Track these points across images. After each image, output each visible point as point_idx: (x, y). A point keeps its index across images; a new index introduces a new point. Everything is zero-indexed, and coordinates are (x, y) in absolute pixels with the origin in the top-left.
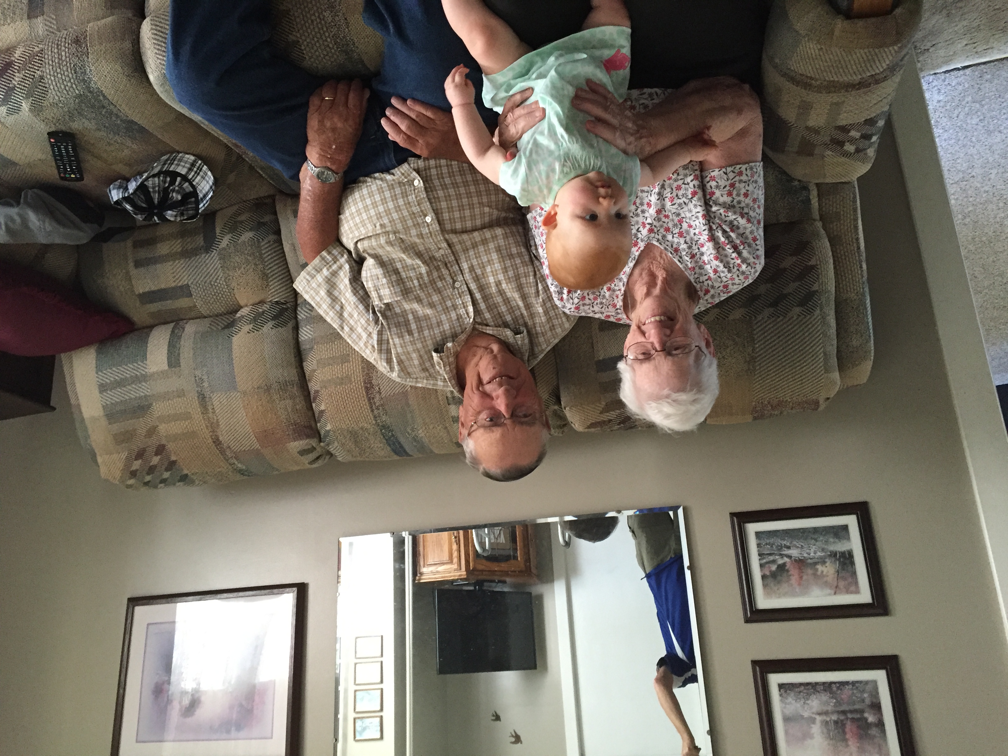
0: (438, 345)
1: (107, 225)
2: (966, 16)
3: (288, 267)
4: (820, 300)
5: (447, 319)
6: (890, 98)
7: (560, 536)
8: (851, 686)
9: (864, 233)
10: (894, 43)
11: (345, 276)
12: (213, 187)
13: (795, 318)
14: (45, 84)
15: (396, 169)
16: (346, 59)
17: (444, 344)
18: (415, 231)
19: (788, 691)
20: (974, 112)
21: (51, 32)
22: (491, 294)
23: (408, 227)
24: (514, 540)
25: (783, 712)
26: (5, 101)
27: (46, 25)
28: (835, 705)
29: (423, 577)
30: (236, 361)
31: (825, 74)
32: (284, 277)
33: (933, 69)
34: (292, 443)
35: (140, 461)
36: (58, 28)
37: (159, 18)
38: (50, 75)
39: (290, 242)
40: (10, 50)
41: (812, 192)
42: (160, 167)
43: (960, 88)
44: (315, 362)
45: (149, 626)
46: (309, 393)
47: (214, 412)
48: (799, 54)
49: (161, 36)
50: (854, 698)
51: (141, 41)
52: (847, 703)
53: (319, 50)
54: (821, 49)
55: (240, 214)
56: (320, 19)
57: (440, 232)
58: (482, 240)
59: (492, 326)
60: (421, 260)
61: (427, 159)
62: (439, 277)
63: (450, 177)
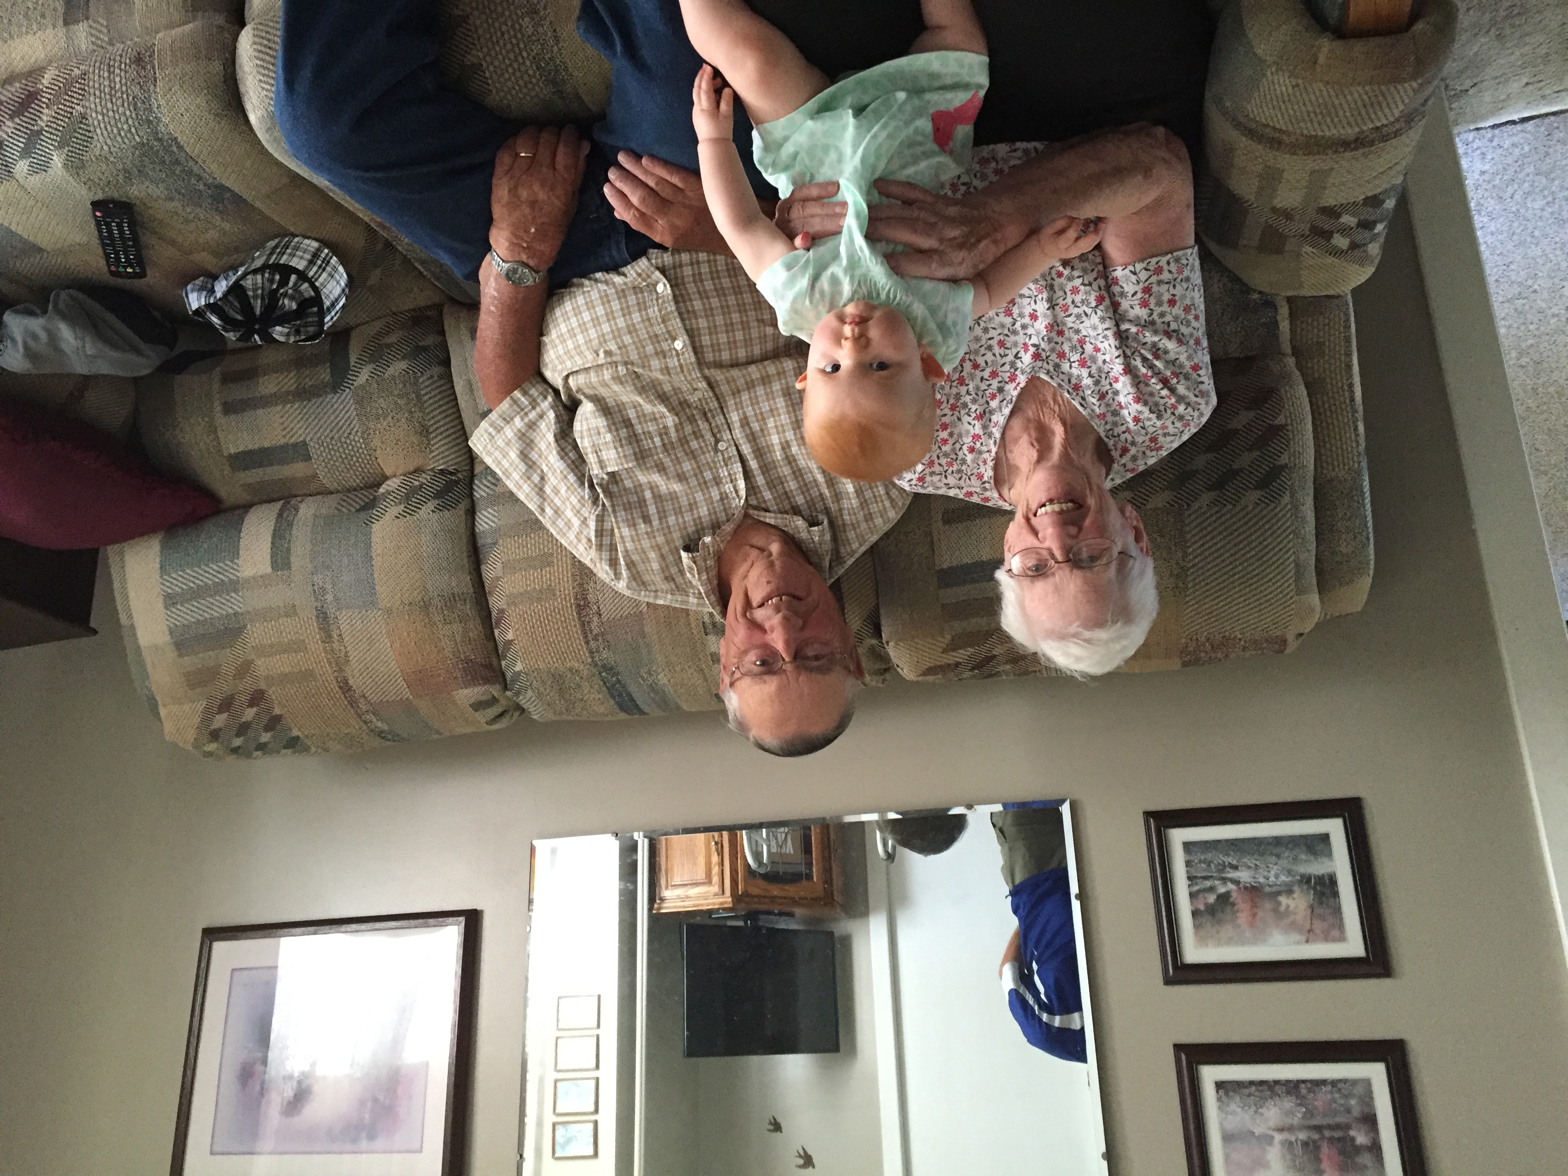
0: (690, 540)
1: (182, 346)
2: (1527, 39)
3: (460, 416)
4: (1291, 479)
5: (705, 500)
6: (1404, 163)
7: (880, 843)
8: (1329, 1088)
9: (1361, 376)
10: (1414, 77)
11: (549, 430)
12: (347, 290)
13: (1250, 508)
14: (88, 125)
15: (629, 267)
16: (554, 93)
17: (700, 539)
18: (657, 362)
19: (1231, 1094)
20: (1537, 190)
21: (98, 46)
22: (774, 461)
23: (646, 356)
24: (807, 849)
25: (1221, 1124)
26: (26, 152)
27: (91, 35)
28: (1304, 1117)
29: (664, 905)
30: (377, 562)
31: (1302, 124)
32: (455, 433)
33: (1475, 122)
34: (461, 691)
35: (226, 715)
36: (110, 40)
37: (267, 25)
38: (96, 112)
39: (464, 378)
40: (36, 72)
41: (1280, 311)
42: (264, 258)
43: (1517, 151)
44: (499, 565)
45: (236, 974)
46: (489, 613)
47: (341, 640)
48: (1261, 94)
49: (268, 54)
50: (1334, 1106)
51: (237, 61)
52: (1324, 1114)
53: (513, 78)
54: (1296, 85)
55: (387, 333)
56: (515, 30)
57: (695, 366)
58: (763, 379)
59: (774, 512)
60: (666, 406)
61: (676, 251)
62: (694, 433)
63: (713, 279)
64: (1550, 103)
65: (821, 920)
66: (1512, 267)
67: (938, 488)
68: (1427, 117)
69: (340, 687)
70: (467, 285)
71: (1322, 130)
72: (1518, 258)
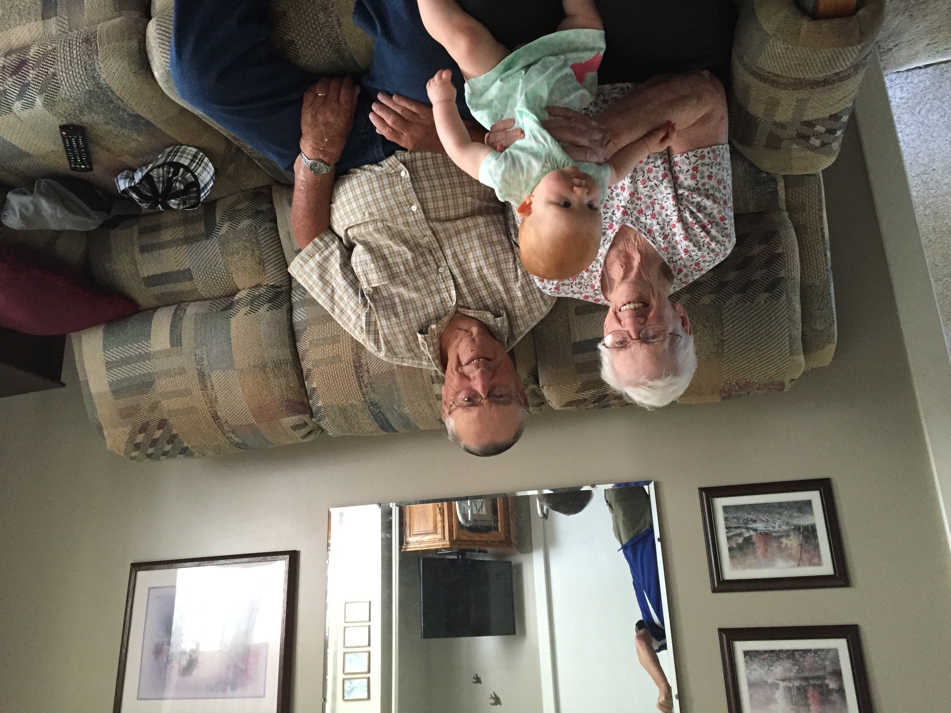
0: (423, 327)
1: (114, 212)
2: (928, 18)
3: (283, 253)
4: (786, 286)
5: (432, 302)
6: (853, 94)
7: (539, 508)
8: (813, 654)
10: (858, 43)
11: (336, 261)
12: (214, 178)
13: (762, 304)
14: (57, 80)
15: (384, 161)
16: (338, 58)
17: (429, 326)
18: (401, 219)
19: (753, 658)
20: (935, 108)
21: (63, 32)
22: (473, 279)
23: (395, 216)
24: (495, 512)
25: (747, 677)
26: (20, 96)
27: (59, 25)
28: (798, 672)
29: (409, 546)
30: (234, 341)
31: (791, 72)
32: (280, 263)
33: (896, 68)
34: (285, 419)
35: (144, 434)
36: (70, 28)
37: (164, 18)
38: (62, 72)
39: (285, 229)
40: (25, 48)
41: (779, 184)
42: (164, 159)
43: (922, 85)
44: (307, 342)
45: (152, 590)
46: (302, 371)
47: (213, 389)
48: (767, 53)
49: (165, 36)
50: (816, 665)
51: (147, 40)
52: (809, 670)
53: (314, 49)
54: (788, 48)
55: (238, 203)
56: (314, 20)
57: (424, 221)
58: (465, 228)
59: (473, 309)
60: (407, 247)
61: (413, 151)
62: (424, 262)
63: (435, 168)
64: (942, 56)
65: (503, 555)
66: (920, 155)
67: (567, 293)
68: (867, 66)
69: (213, 417)
70: (287, 174)
71: (803, 75)
72: (923, 149)
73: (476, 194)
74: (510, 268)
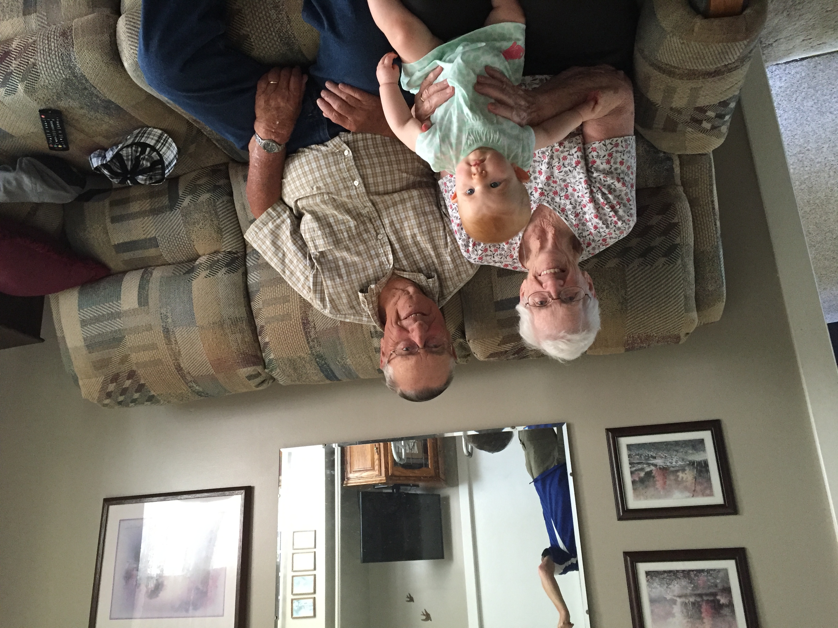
0: (363, 287)
1: (88, 187)
2: (803, 17)
3: (239, 223)
4: (681, 252)
5: (371, 265)
6: (740, 84)
7: (464, 448)
8: (706, 573)
9: (718, 196)
10: (745, 38)
11: (287, 229)
12: (177, 156)
13: (660, 267)
14: (37, 69)
15: (330, 142)
16: (288, 50)
17: (369, 286)
18: (345, 192)
19: (654, 578)
20: (809, 96)
21: (42, 27)
22: (407, 245)
23: (339, 189)
24: (425, 451)
25: (649, 595)
27: (38, 21)
28: (693, 590)
29: (349, 482)
30: (195, 301)
31: (686, 64)
32: (235, 232)
33: (776, 61)
34: (241, 370)
35: (115, 384)
36: (48, 23)
37: (133, 15)
38: (42, 62)
39: (240, 202)
40: (8, 41)
41: (675, 162)
42: (132, 139)
43: (798, 76)
44: (261, 303)
45: (122, 522)
46: (256, 328)
47: (176, 343)
48: (665, 47)
49: (134, 30)
50: (709, 583)
51: (117, 34)
52: (703, 588)
53: (266, 42)
54: (683, 43)
55: (199, 179)
56: (266, 16)
57: (365, 194)
58: (401, 200)
59: (408, 271)
60: (350, 216)
61: (355, 133)
62: (365, 230)
63: (374, 148)
64: (816, 50)
65: (434, 489)
66: (796, 137)
67: (490, 263)
68: (752, 59)
69: (176, 368)
70: (242, 152)
71: (697, 66)
72: (799, 132)
73: (410, 170)
74: (440, 236)
